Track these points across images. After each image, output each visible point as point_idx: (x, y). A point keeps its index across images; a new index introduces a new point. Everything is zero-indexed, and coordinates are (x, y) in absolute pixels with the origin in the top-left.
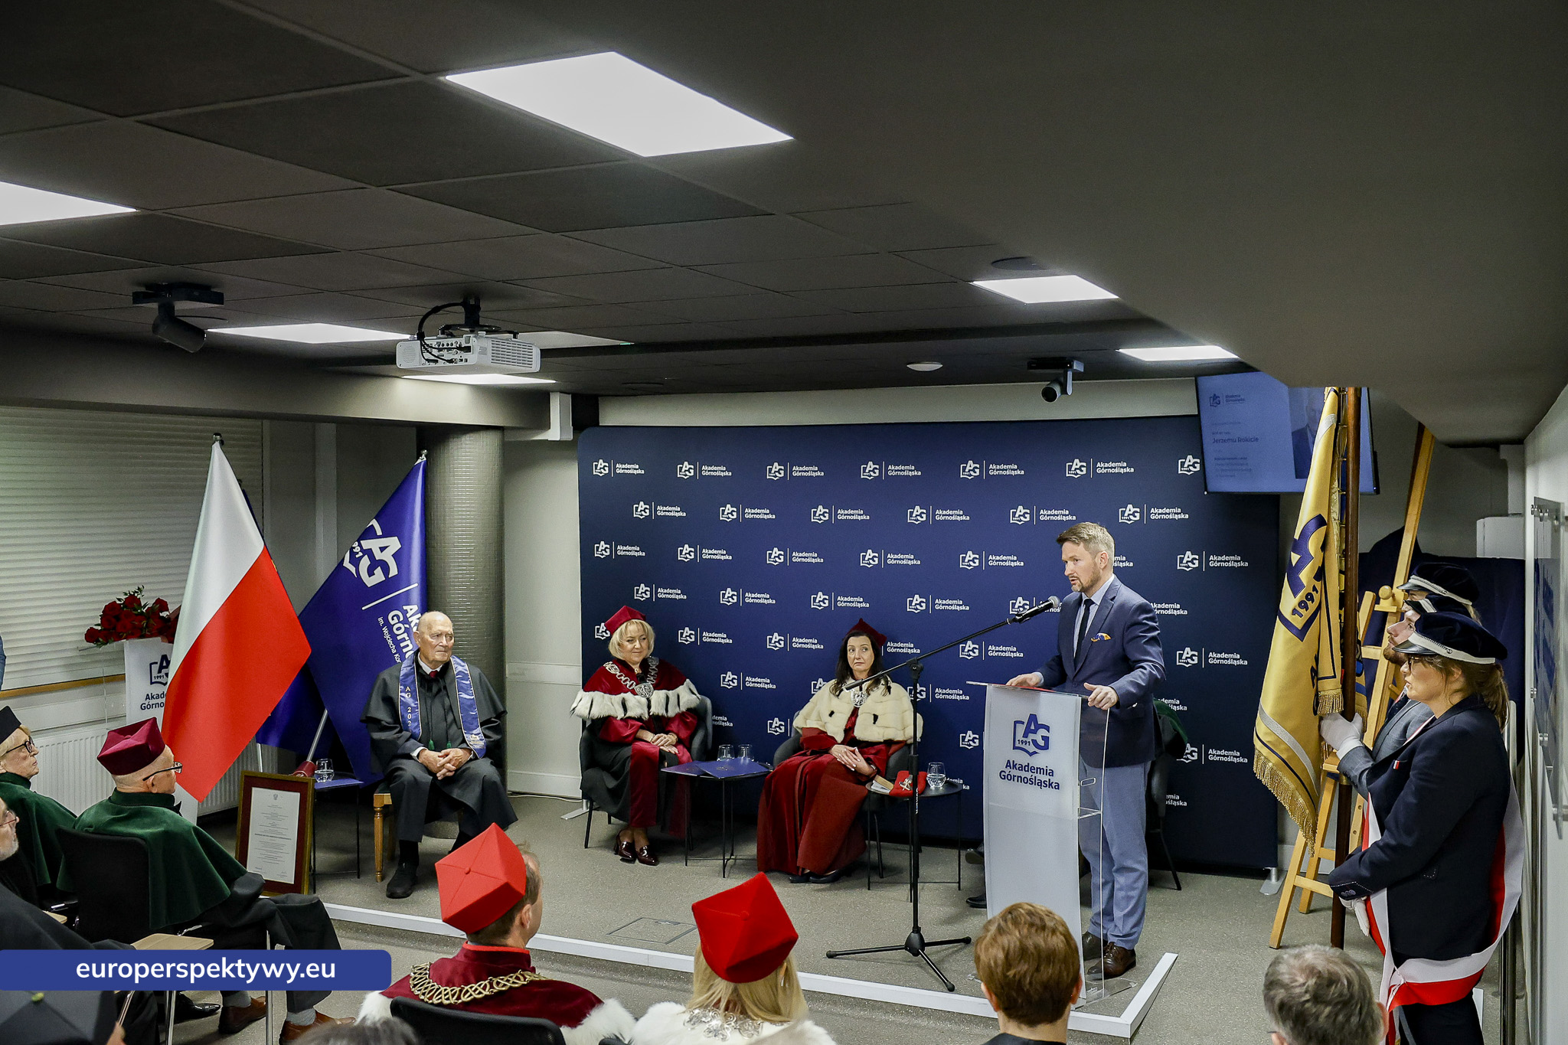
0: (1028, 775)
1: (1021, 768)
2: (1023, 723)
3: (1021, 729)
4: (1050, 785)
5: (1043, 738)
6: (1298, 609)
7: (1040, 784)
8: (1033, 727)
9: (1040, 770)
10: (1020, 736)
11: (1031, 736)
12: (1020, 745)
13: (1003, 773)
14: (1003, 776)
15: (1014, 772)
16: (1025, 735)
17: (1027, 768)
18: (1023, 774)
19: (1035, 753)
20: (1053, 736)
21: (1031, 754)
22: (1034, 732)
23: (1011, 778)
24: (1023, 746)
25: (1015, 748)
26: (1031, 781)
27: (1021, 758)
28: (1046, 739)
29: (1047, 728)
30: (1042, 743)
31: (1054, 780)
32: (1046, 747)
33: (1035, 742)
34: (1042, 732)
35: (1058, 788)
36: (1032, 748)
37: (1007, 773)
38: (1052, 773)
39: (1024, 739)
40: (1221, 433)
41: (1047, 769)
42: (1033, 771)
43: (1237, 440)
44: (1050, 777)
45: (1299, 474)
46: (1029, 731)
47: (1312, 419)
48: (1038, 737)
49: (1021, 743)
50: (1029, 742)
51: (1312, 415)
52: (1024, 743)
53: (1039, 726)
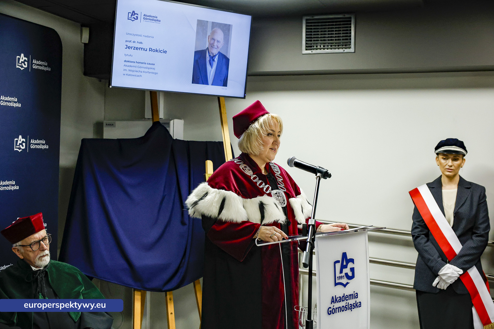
0: (345, 304)
1: (340, 300)
2: (339, 262)
4: (357, 306)
8: (345, 264)
9: (351, 296)
10: (338, 274)
11: (345, 271)
12: (339, 281)
13: (330, 310)
15: (337, 305)
16: (341, 272)
17: (344, 298)
18: (341, 304)
19: (348, 283)
21: (345, 286)
22: (346, 267)
23: (334, 311)
24: (341, 280)
25: (336, 284)
26: (346, 308)
27: (340, 291)
28: (352, 270)
29: (352, 261)
30: (350, 274)
31: (358, 300)
32: (353, 277)
33: (347, 275)
34: (350, 265)
35: (361, 306)
37: (332, 307)
38: (357, 296)
39: (341, 275)
40: (134, 42)
41: (354, 294)
42: (347, 299)
43: (148, 50)
44: (355, 300)
45: (195, 81)
46: (343, 267)
47: (212, 45)
48: (347, 271)
49: (339, 279)
50: (344, 276)
51: (212, 42)
52: (341, 278)
53: (348, 261)
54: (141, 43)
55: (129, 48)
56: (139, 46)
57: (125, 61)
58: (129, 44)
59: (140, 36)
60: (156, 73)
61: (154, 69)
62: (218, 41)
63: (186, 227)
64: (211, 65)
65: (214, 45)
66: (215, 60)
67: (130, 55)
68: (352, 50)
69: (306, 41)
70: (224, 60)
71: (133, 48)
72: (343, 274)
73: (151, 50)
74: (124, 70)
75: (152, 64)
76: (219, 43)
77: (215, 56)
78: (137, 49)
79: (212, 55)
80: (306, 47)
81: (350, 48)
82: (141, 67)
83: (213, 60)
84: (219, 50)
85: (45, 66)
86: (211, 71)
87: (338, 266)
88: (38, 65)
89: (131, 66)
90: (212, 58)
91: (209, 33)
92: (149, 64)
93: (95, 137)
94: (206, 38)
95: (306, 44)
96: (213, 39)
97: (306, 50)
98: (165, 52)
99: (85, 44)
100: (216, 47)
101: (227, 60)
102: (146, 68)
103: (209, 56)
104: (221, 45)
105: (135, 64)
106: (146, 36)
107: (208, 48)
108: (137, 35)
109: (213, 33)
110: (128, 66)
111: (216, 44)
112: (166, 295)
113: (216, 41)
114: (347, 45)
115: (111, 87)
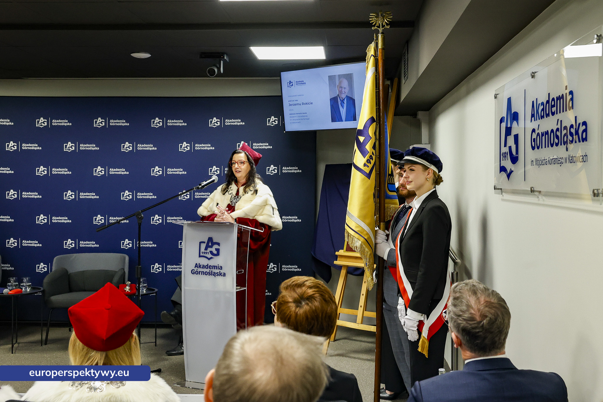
0: (208, 270)
1: (204, 267)
2: (204, 242)
3: (203, 246)
4: (220, 274)
5: (216, 249)
6: (366, 163)
7: (214, 274)
8: (210, 244)
9: (215, 267)
10: (203, 250)
11: (209, 249)
12: (203, 255)
13: (193, 271)
14: (193, 272)
15: (200, 270)
16: (206, 249)
17: (207, 267)
18: (205, 270)
19: (211, 258)
20: (222, 248)
22: (211, 247)
23: (197, 273)
24: (205, 255)
25: (200, 256)
26: (210, 274)
27: (204, 262)
28: (218, 250)
29: (218, 244)
30: (215, 252)
31: (222, 271)
32: (218, 254)
33: (211, 252)
34: (216, 246)
35: (225, 276)
36: (209, 256)
37: (196, 270)
38: (221, 268)
39: (205, 251)
40: (293, 101)
41: (218, 266)
42: (210, 268)
43: (302, 104)
44: (220, 270)
45: (333, 120)
46: (208, 246)
47: (341, 92)
48: (213, 250)
49: (203, 254)
50: (208, 252)
51: (340, 89)
52: (205, 254)
53: (214, 244)
54: (297, 100)
55: (291, 105)
56: (296, 102)
57: (290, 114)
58: (291, 103)
59: (296, 96)
60: (308, 119)
61: (307, 116)
62: (344, 88)
64: (343, 107)
65: (342, 92)
66: (345, 102)
67: (292, 110)
70: (351, 101)
71: (293, 105)
74: (291, 120)
75: (305, 113)
76: (345, 89)
77: (344, 99)
78: (295, 105)
79: (342, 99)
82: (299, 117)
83: (344, 103)
84: (346, 94)
86: (343, 111)
89: (294, 117)
90: (342, 101)
91: (337, 83)
92: (304, 113)
94: (336, 87)
96: (342, 88)
98: (312, 103)
100: (344, 92)
101: (354, 101)
102: (302, 116)
103: (340, 100)
104: (347, 90)
105: (296, 115)
106: (299, 96)
107: (338, 95)
108: (294, 96)
109: (340, 83)
110: (292, 117)
111: (343, 90)
113: (343, 88)
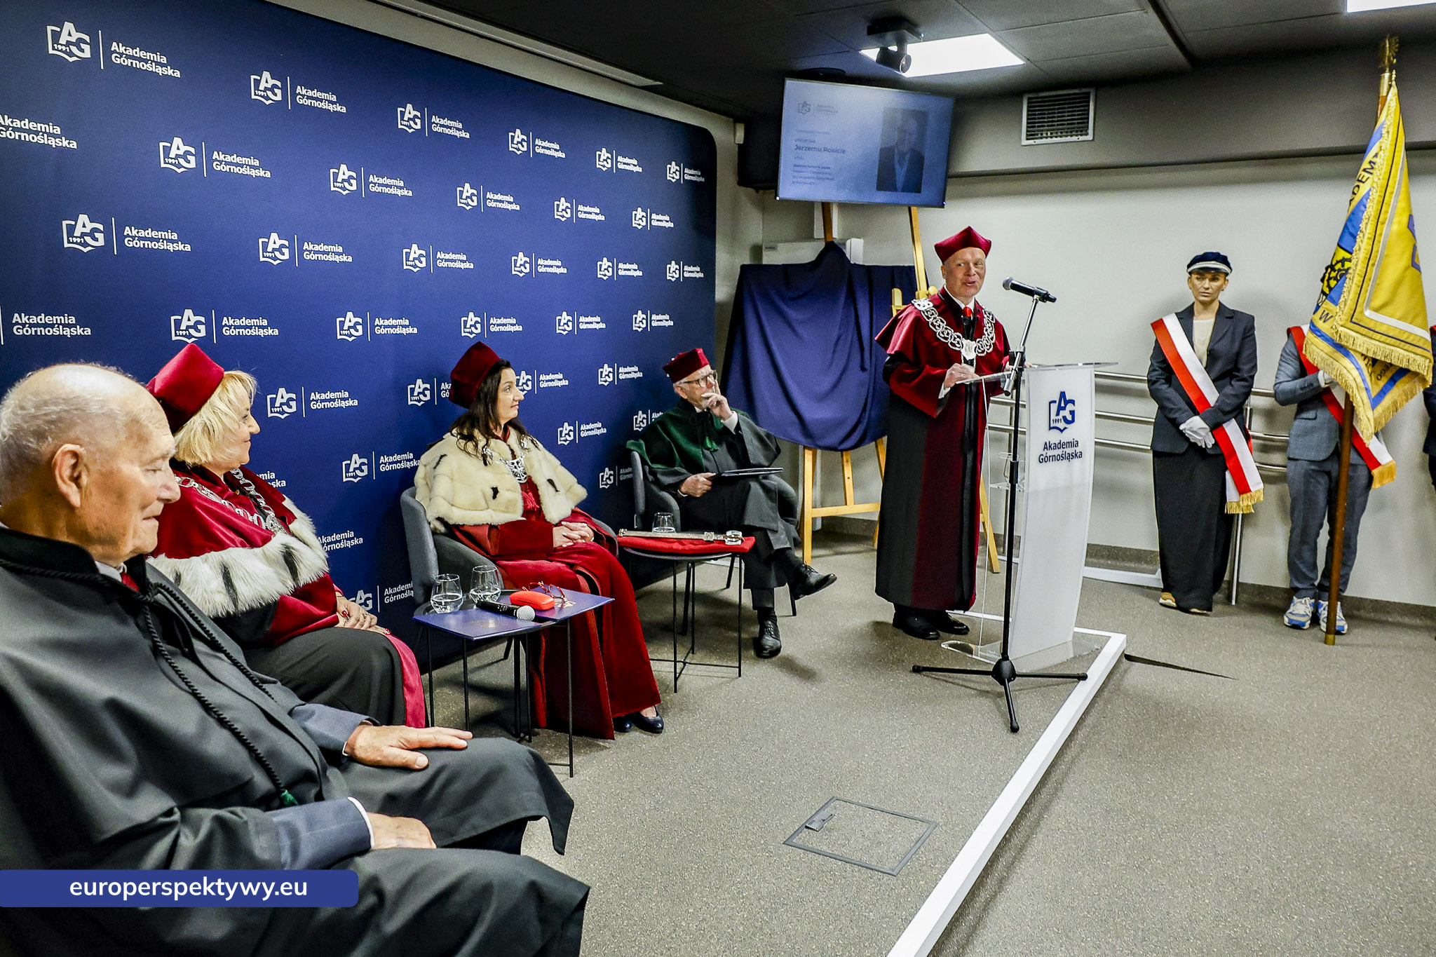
0: (1061, 450)
1: (1055, 447)
2: (1055, 403)
3: (1053, 410)
4: (1076, 454)
7: (1068, 457)
8: (1063, 405)
9: (1069, 444)
10: (1053, 417)
11: (1062, 413)
12: (1054, 425)
13: (1041, 457)
14: (1042, 460)
15: (1051, 453)
16: (1058, 414)
17: (1060, 445)
18: (1057, 451)
19: (1065, 428)
21: (1062, 431)
22: (1064, 408)
23: (1048, 459)
24: (1057, 424)
25: (1050, 428)
26: (1063, 456)
27: (1055, 437)
28: (1072, 413)
29: (1073, 402)
30: (1069, 418)
31: (1078, 449)
32: (1073, 421)
33: (1064, 418)
34: (1070, 407)
35: (1081, 456)
36: (1062, 425)
37: (1045, 455)
38: (1077, 443)
39: (1057, 418)
40: (806, 141)
41: (1073, 441)
42: (1064, 447)
43: (822, 150)
44: (1075, 448)
45: (880, 187)
46: (1060, 409)
47: (902, 140)
48: (1066, 413)
49: (1055, 422)
50: (1061, 419)
51: (902, 135)
52: (1057, 422)
53: (1067, 402)
54: (813, 142)
55: (800, 148)
56: (812, 145)
57: (794, 166)
58: (800, 144)
59: (814, 132)
61: (829, 174)
63: (866, 373)
64: (901, 165)
65: (904, 140)
66: (906, 159)
67: (801, 158)
68: (1090, 137)
69: (1028, 127)
70: (918, 159)
71: (804, 148)
72: (1060, 417)
73: (826, 150)
74: (793, 177)
75: (826, 168)
76: (911, 136)
77: (906, 154)
78: (809, 149)
79: (902, 154)
80: (1027, 135)
81: (1087, 134)
82: (814, 173)
83: (904, 160)
84: (911, 146)
85: (699, 176)
86: (900, 173)
87: (1054, 407)
88: (690, 175)
89: (800, 172)
91: (898, 124)
92: (823, 168)
93: (752, 263)
94: (895, 130)
95: (1027, 131)
96: (903, 131)
97: (1027, 139)
98: (843, 152)
99: (739, 145)
100: (907, 142)
101: (921, 158)
102: (820, 173)
103: (899, 154)
104: (913, 139)
105: (807, 169)
106: (820, 133)
107: (897, 144)
108: (809, 132)
109: (904, 123)
111: (907, 137)
112: (842, 456)
113: (907, 134)
114: (1084, 131)
115: (778, 198)
